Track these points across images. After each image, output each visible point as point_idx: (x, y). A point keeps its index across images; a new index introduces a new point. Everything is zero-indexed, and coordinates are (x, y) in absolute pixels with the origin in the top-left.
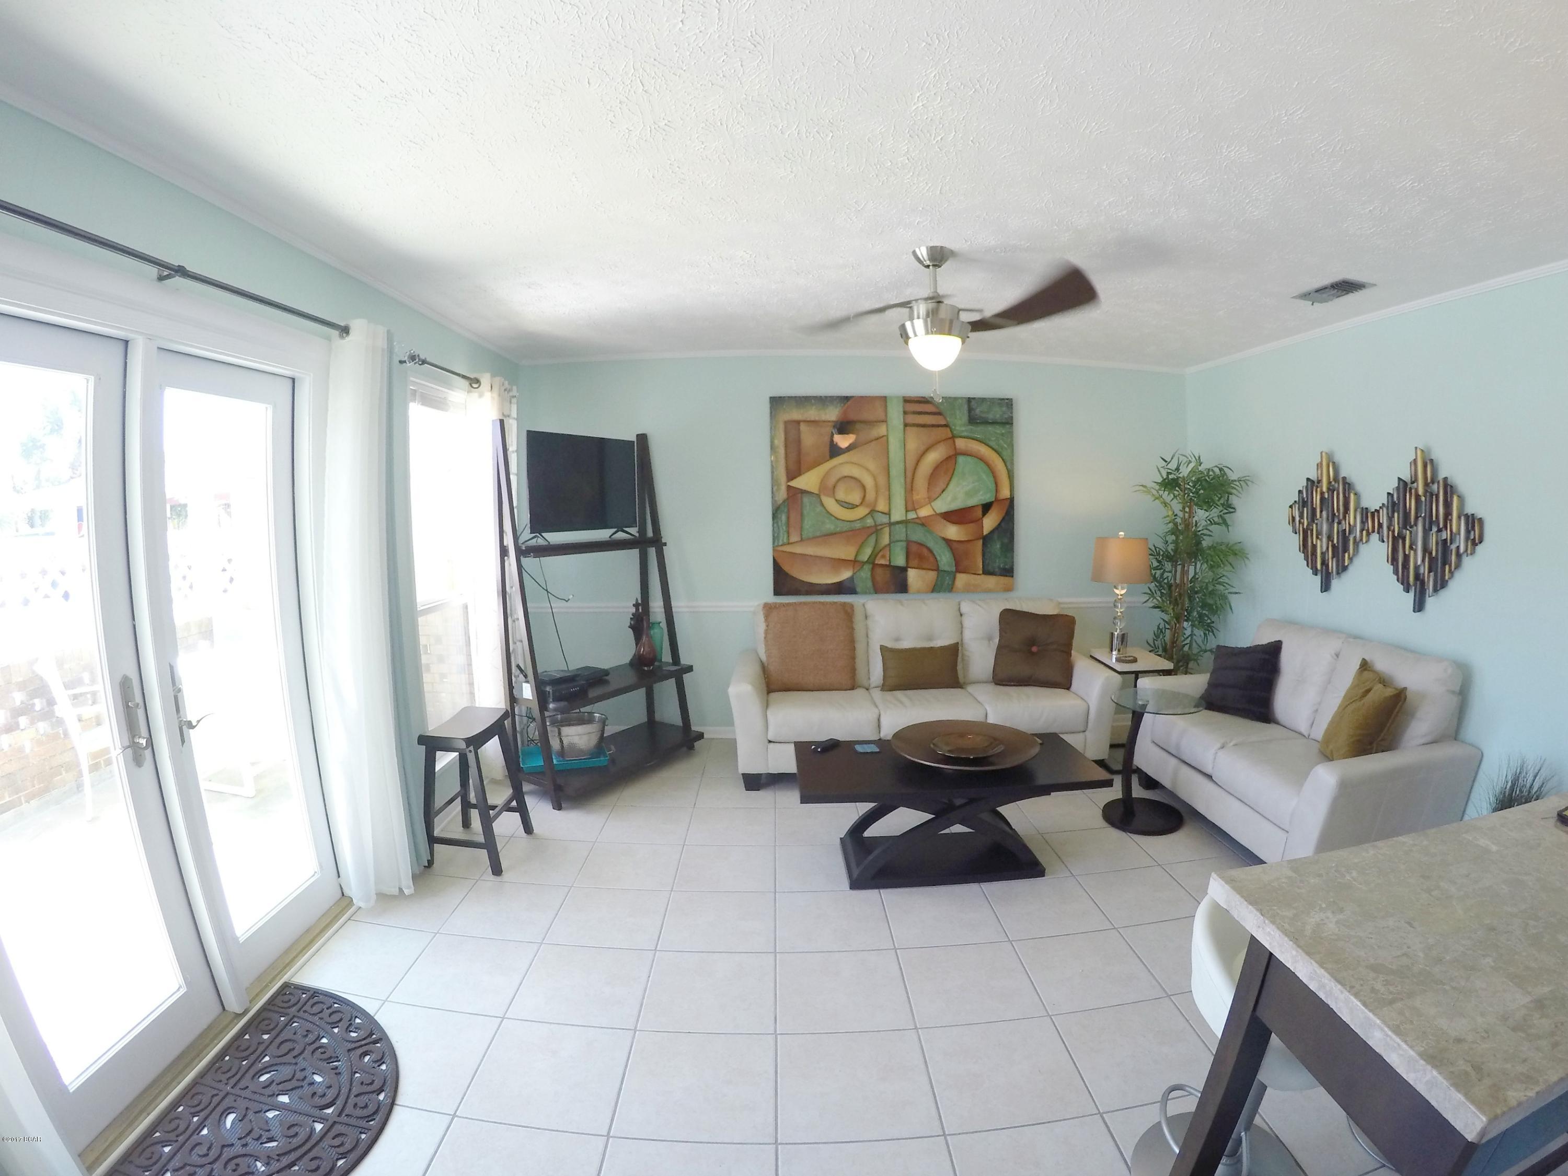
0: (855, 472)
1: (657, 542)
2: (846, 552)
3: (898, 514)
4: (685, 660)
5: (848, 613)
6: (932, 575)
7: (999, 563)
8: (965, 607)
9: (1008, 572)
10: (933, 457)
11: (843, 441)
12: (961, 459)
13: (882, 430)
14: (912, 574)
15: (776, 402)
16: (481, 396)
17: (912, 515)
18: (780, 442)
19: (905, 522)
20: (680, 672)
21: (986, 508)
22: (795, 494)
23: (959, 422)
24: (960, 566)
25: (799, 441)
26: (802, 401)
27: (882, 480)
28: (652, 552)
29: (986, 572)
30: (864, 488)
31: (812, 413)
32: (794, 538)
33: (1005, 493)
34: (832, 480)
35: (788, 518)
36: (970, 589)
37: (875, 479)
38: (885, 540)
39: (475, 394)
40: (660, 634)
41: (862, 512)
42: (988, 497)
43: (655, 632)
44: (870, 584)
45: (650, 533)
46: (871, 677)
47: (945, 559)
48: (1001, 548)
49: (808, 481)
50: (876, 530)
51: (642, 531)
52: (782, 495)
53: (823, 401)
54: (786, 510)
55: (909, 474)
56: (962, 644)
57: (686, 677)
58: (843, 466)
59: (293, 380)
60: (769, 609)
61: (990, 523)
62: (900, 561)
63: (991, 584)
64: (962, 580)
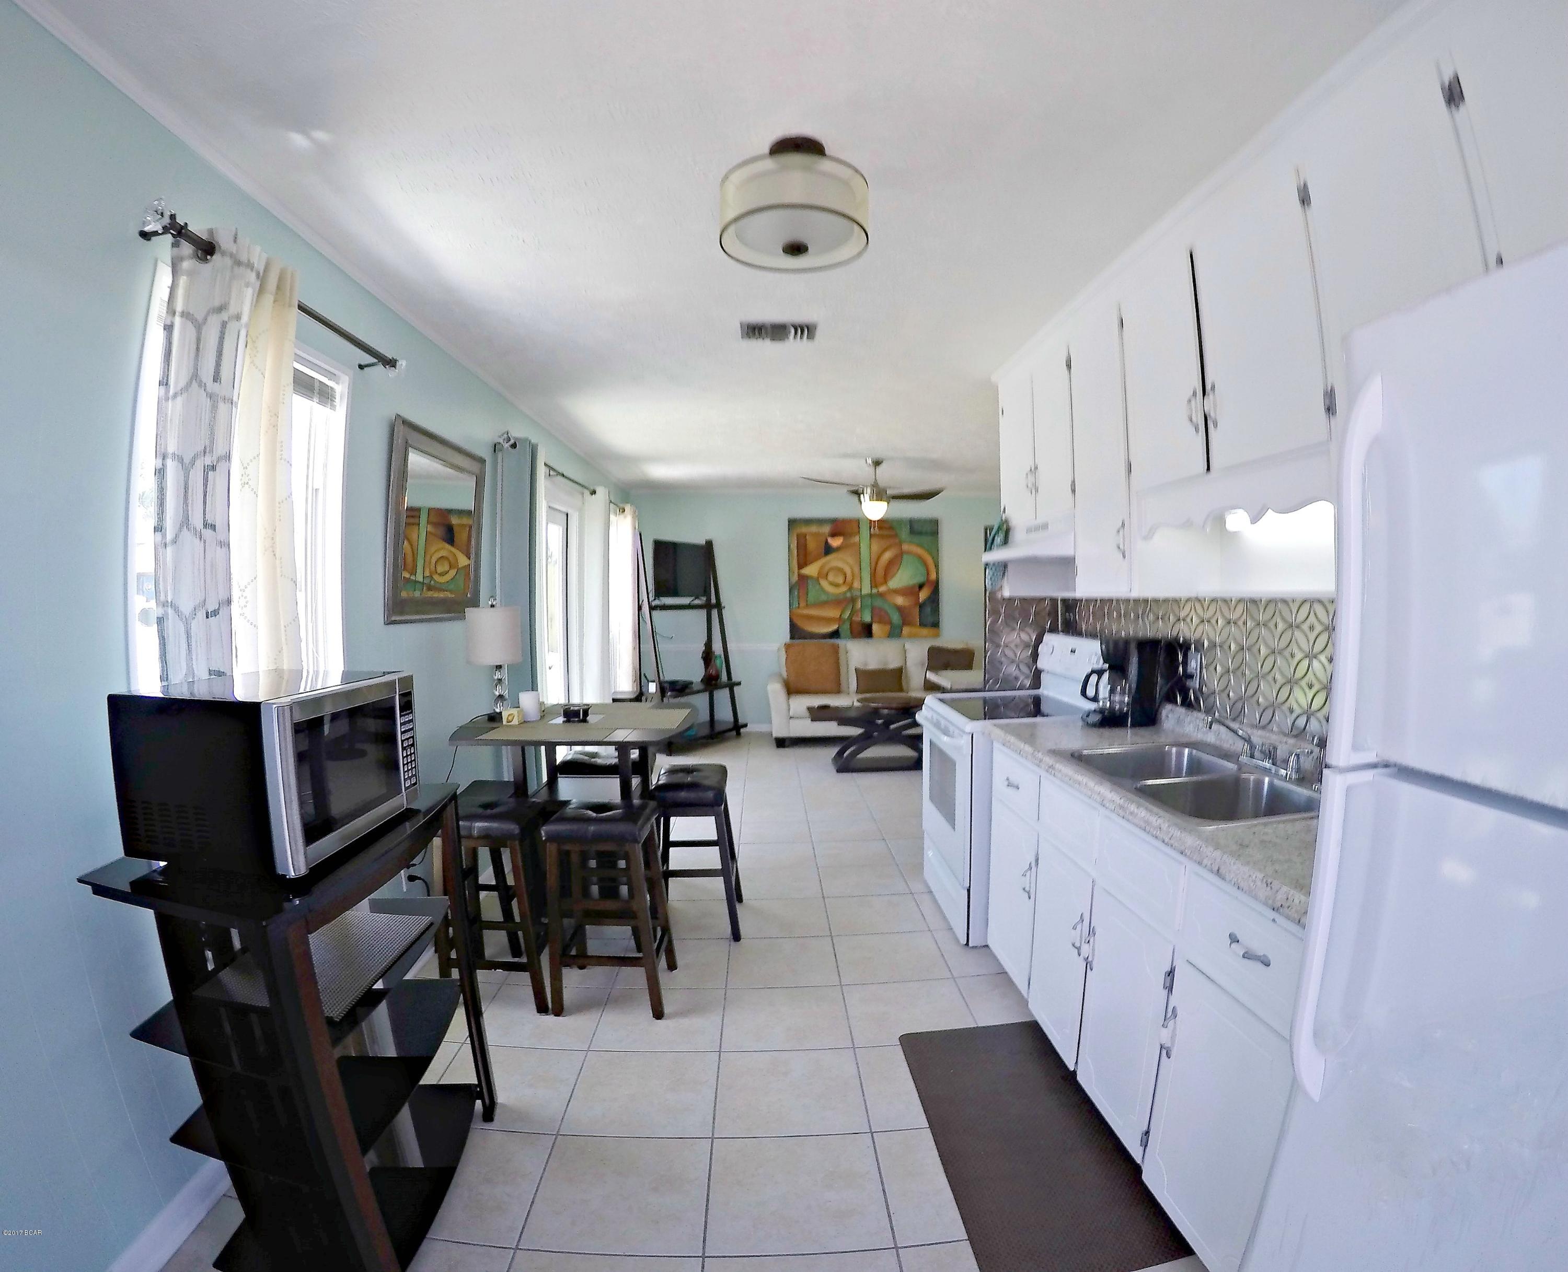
0: (840, 564)
1: (719, 606)
2: (834, 613)
3: (866, 590)
4: (735, 678)
5: (836, 650)
6: (888, 628)
7: (930, 619)
8: (907, 646)
9: (936, 625)
10: (887, 556)
11: (835, 542)
12: (905, 557)
13: (856, 539)
14: (875, 627)
15: (792, 523)
16: (625, 517)
17: (874, 591)
18: (794, 546)
19: (871, 596)
20: (732, 686)
21: (921, 587)
22: (803, 579)
23: (904, 533)
24: (906, 622)
25: (806, 546)
26: (808, 522)
27: (856, 570)
28: (715, 613)
29: (922, 625)
30: (845, 575)
31: (814, 529)
32: (802, 604)
33: (933, 576)
34: (827, 568)
35: (799, 593)
36: (911, 636)
37: (852, 569)
38: (858, 605)
39: (622, 516)
40: (719, 663)
41: (844, 589)
42: (920, 579)
43: (718, 662)
44: (849, 632)
45: (713, 601)
46: (850, 686)
47: (896, 618)
48: (931, 611)
49: (811, 570)
50: (853, 600)
51: (709, 599)
52: (795, 578)
53: (820, 522)
54: (797, 587)
55: (873, 564)
56: (906, 667)
57: (736, 689)
58: (833, 560)
59: (567, 515)
60: (788, 647)
61: (923, 595)
62: (867, 618)
63: (925, 631)
64: (906, 630)
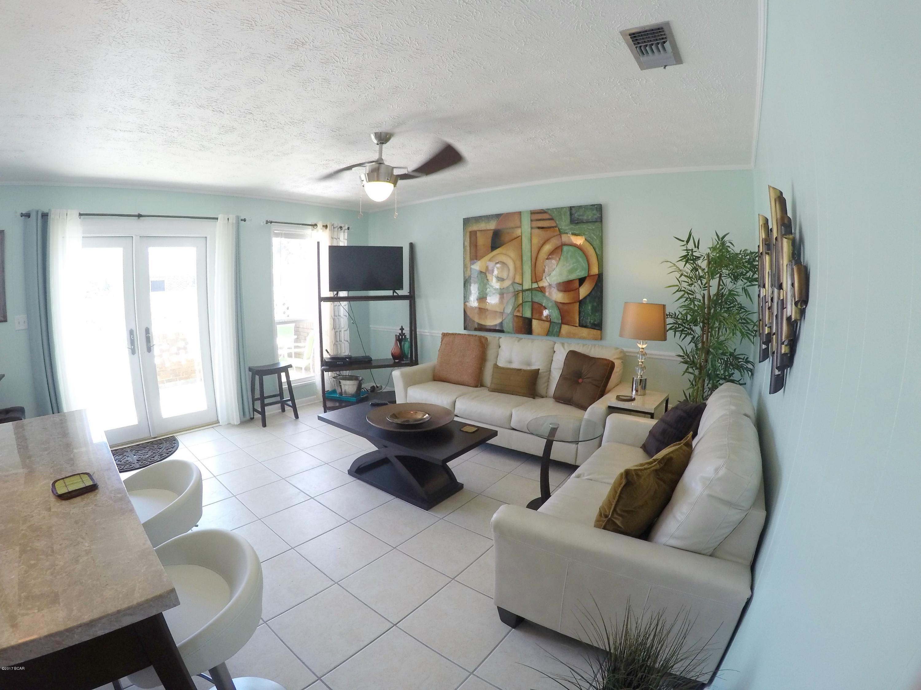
0: (504, 259)
2: (498, 307)
3: (527, 285)
5: (485, 341)
6: (547, 325)
7: (589, 320)
8: (556, 347)
9: (598, 326)
10: (549, 247)
12: (565, 248)
13: (518, 232)
14: (535, 324)
15: (466, 222)
17: (535, 286)
18: (468, 242)
19: (531, 290)
21: (582, 281)
22: (474, 272)
23: (564, 223)
24: (564, 320)
25: (476, 242)
26: (478, 219)
27: (518, 264)
29: (582, 325)
30: (509, 269)
31: (483, 226)
33: (595, 270)
36: (570, 336)
37: (514, 263)
38: (520, 301)
39: (315, 231)
41: (508, 283)
42: (581, 274)
44: (510, 327)
47: (554, 315)
48: (592, 309)
49: (480, 265)
50: (515, 294)
52: (468, 273)
53: (488, 218)
54: (470, 281)
55: (534, 260)
56: (549, 371)
58: (498, 256)
60: (443, 336)
61: (584, 291)
62: (528, 314)
63: (585, 332)
64: (565, 329)
